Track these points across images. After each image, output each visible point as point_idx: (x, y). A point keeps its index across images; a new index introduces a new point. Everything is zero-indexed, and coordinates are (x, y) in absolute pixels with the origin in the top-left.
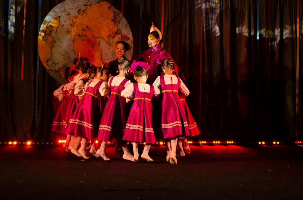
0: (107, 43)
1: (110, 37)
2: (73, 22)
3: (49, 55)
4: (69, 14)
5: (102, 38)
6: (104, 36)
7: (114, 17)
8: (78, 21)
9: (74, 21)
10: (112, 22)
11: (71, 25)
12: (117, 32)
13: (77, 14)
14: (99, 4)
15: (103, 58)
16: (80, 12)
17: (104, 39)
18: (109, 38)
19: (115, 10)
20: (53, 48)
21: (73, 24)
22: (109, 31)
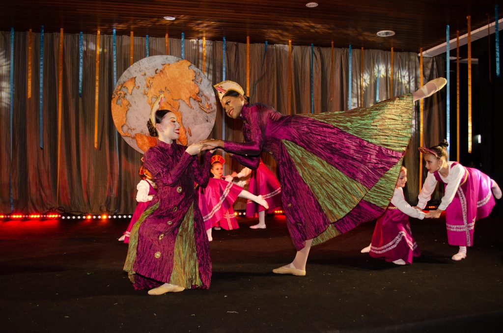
0: (188, 105)
1: (191, 99)
2: (149, 83)
3: (124, 120)
4: (145, 75)
5: (182, 100)
6: (184, 98)
7: (195, 77)
8: (155, 82)
9: (151, 82)
10: (193, 83)
11: (148, 87)
12: (199, 93)
13: (154, 74)
14: (178, 63)
15: (184, 122)
16: (157, 72)
17: (184, 101)
18: (189, 100)
19: (196, 69)
20: (128, 112)
21: (149, 86)
22: (190, 92)
